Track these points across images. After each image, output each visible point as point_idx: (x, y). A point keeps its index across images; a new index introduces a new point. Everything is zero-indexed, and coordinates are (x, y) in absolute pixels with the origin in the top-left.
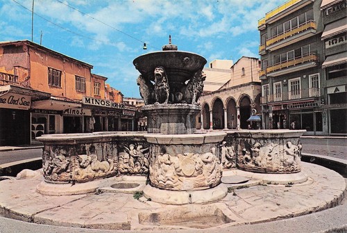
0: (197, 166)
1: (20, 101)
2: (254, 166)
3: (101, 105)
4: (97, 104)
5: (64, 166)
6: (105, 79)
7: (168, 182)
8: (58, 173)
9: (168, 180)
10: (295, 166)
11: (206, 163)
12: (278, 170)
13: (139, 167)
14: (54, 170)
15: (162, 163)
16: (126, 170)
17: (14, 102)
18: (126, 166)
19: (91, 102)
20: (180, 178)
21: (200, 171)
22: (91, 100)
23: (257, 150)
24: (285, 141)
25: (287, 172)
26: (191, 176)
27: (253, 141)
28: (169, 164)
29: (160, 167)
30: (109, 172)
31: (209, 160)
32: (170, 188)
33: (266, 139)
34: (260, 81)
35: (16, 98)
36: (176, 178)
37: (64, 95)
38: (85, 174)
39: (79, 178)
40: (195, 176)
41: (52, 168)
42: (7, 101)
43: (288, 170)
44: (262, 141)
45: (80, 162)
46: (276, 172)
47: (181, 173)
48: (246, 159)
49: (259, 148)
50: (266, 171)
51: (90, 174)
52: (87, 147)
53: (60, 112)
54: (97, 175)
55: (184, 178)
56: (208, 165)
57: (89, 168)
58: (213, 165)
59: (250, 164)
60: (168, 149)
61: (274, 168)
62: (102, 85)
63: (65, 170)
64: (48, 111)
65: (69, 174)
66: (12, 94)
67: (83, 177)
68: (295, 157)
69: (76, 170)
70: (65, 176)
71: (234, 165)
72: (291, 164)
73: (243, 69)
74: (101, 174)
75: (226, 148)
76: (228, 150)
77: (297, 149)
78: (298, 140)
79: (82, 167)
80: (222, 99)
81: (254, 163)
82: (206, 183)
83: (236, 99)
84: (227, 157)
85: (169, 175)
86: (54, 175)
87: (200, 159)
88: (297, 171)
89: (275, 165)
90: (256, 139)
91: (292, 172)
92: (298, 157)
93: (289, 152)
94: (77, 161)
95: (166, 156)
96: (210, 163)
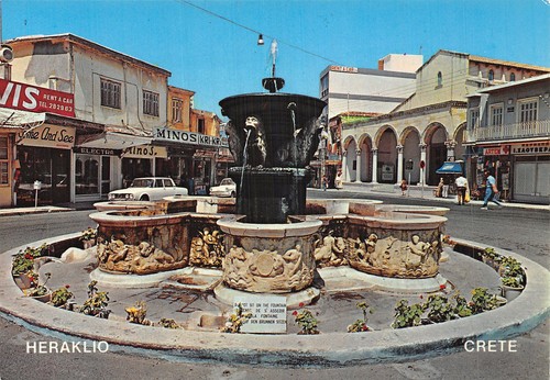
0: (276, 265)
1: (59, 135)
2: (367, 265)
3: (181, 141)
4: (176, 140)
5: (121, 253)
6: (191, 94)
7: (241, 281)
8: (115, 262)
9: (241, 279)
10: (424, 269)
11: (288, 261)
12: (397, 274)
13: (215, 258)
14: (110, 257)
15: (235, 258)
16: (198, 261)
17: (50, 137)
18: (198, 255)
19: (167, 136)
20: (255, 277)
21: (279, 271)
22: (166, 133)
23: (372, 243)
24: (410, 234)
25: (410, 277)
26: (268, 276)
27: (369, 230)
28: (243, 260)
29: (232, 263)
31: (291, 257)
32: (243, 289)
33: (384, 229)
34: (466, 100)
35: (52, 132)
36: (250, 279)
37: (125, 122)
38: (147, 265)
39: (139, 268)
40: (273, 277)
41: (108, 254)
42: (40, 136)
43: (411, 275)
44: (379, 233)
45: (140, 250)
46: (394, 275)
47: (255, 272)
48: (359, 254)
49: (374, 241)
50: (381, 274)
51: (152, 264)
52: (150, 231)
53: (118, 152)
54: (161, 265)
55: (259, 278)
56: (291, 264)
57: (152, 257)
58: (296, 266)
59: (363, 262)
60: (243, 242)
61: (393, 269)
62: (186, 104)
63: (123, 259)
64: (100, 151)
65: (127, 263)
66: (48, 125)
67: (144, 268)
68: (423, 257)
69: (137, 259)
70: (123, 265)
71: (345, 261)
72: (417, 267)
73: (440, 75)
74: (166, 265)
75: (333, 239)
76: (336, 241)
77: (428, 245)
78: (431, 233)
79: (143, 256)
80: (396, 130)
81: (367, 261)
82: (287, 285)
83: (421, 132)
84: (333, 251)
85: (242, 273)
86: (110, 264)
87: (279, 256)
88: (426, 277)
89: (394, 266)
90: (372, 228)
91: (418, 277)
92: (430, 258)
93: (415, 251)
94: (137, 248)
95: (239, 249)
96: (293, 261)
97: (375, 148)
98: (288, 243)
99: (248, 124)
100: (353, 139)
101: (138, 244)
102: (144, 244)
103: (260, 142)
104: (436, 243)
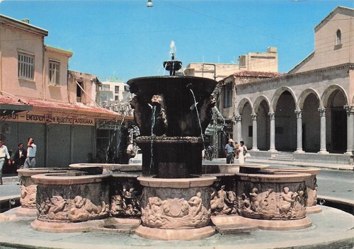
0: (183, 208)
2: (252, 211)
5: (61, 205)
7: (158, 221)
8: (56, 212)
9: (158, 219)
10: (293, 212)
11: (192, 205)
12: (273, 217)
13: (131, 209)
14: (51, 209)
15: (153, 204)
16: (117, 213)
18: (118, 207)
20: (168, 218)
21: (186, 212)
23: (254, 194)
24: (282, 186)
25: (283, 218)
26: (177, 216)
27: (252, 185)
28: (159, 205)
29: (150, 208)
30: (101, 214)
31: (194, 202)
32: (159, 226)
33: (264, 183)
38: (80, 214)
39: (74, 217)
40: (181, 217)
41: (49, 207)
43: (284, 217)
44: (259, 186)
45: (75, 202)
46: (271, 218)
47: (169, 214)
48: (245, 204)
49: (256, 192)
50: (262, 217)
51: (84, 214)
52: (82, 187)
54: (90, 215)
55: (171, 218)
57: (84, 209)
58: (198, 208)
59: (249, 210)
60: (159, 191)
61: (270, 212)
65: (65, 213)
67: (78, 216)
68: (292, 203)
69: (72, 210)
70: (60, 215)
71: (234, 210)
72: (288, 211)
73: (339, 33)
74: (94, 215)
75: (225, 192)
76: (228, 195)
77: (296, 194)
78: (298, 185)
79: (77, 207)
80: (294, 93)
81: (251, 209)
82: (191, 223)
83: (319, 96)
84: (225, 202)
85: (159, 215)
86: (51, 214)
87: (186, 202)
88: (295, 218)
89: (271, 211)
90: (254, 183)
91: (289, 218)
92: (297, 204)
93: (286, 198)
94: (73, 201)
95: (156, 198)
96: (196, 205)
97: (272, 111)
98: (192, 191)
99: (153, 100)
100: (248, 103)
101: (73, 198)
102: (78, 198)
103: (164, 116)
104: (302, 192)
